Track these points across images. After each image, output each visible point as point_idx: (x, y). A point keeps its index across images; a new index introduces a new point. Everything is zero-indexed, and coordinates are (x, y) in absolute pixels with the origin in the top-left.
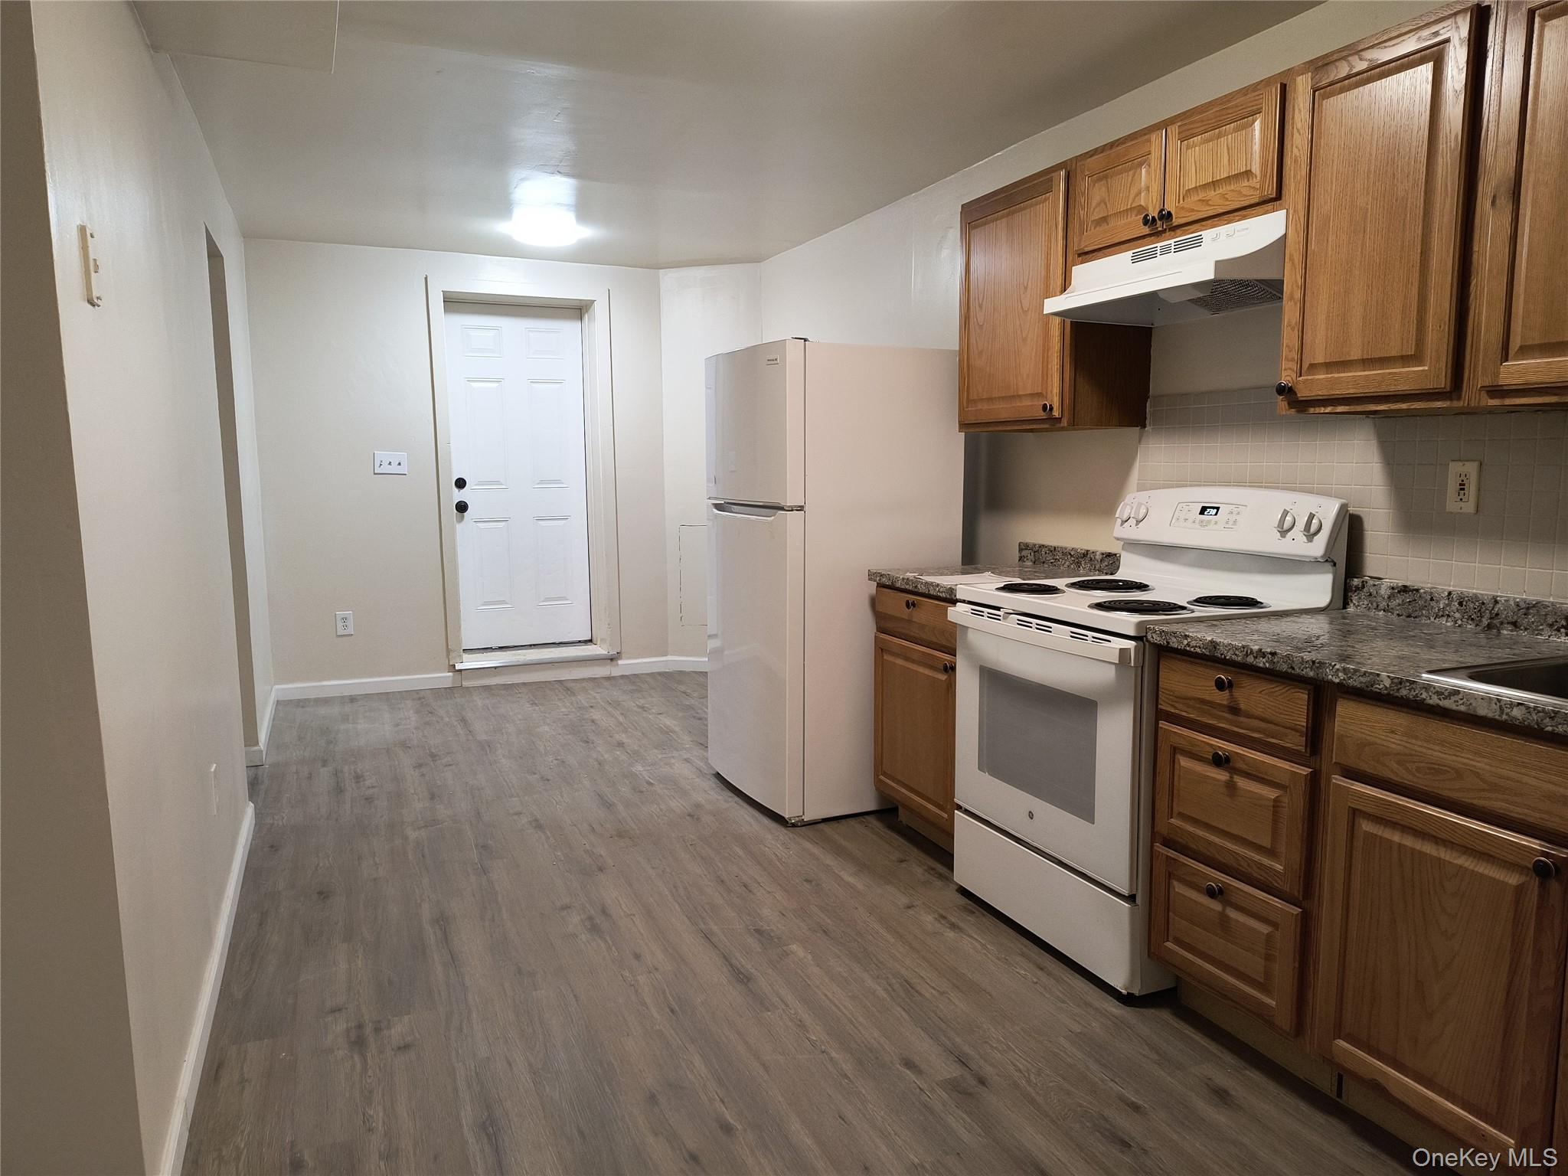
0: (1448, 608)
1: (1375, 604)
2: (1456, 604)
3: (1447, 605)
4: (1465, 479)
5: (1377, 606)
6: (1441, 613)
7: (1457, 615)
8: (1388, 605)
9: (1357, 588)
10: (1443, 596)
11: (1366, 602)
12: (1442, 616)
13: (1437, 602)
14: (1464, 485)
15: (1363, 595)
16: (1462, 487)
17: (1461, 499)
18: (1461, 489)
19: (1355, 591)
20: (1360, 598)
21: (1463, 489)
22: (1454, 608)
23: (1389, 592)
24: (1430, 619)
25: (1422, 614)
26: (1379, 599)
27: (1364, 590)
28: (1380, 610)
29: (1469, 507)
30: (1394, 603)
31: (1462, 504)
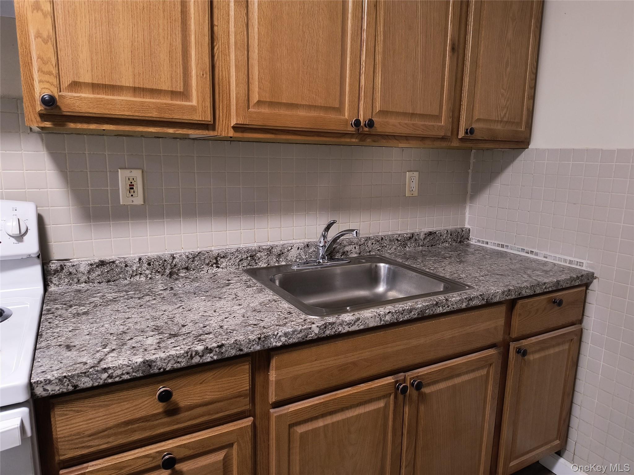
0: (140, 269)
1: (76, 280)
2: (146, 265)
3: (139, 267)
4: (133, 182)
5: (79, 281)
6: (134, 274)
7: (148, 272)
8: (88, 278)
9: (56, 271)
10: (135, 262)
11: (66, 280)
12: (136, 275)
13: (131, 267)
14: (133, 185)
15: (62, 275)
16: (131, 187)
17: (132, 195)
18: (131, 188)
19: (54, 274)
20: (60, 278)
21: (133, 188)
22: (144, 268)
23: (88, 268)
24: (126, 279)
25: (120, 278)
26: (80, 275)
27: (64, 271)
28: (82, 283)
29: (138, 200)
30: (93, 275)
31: (132, 198)
